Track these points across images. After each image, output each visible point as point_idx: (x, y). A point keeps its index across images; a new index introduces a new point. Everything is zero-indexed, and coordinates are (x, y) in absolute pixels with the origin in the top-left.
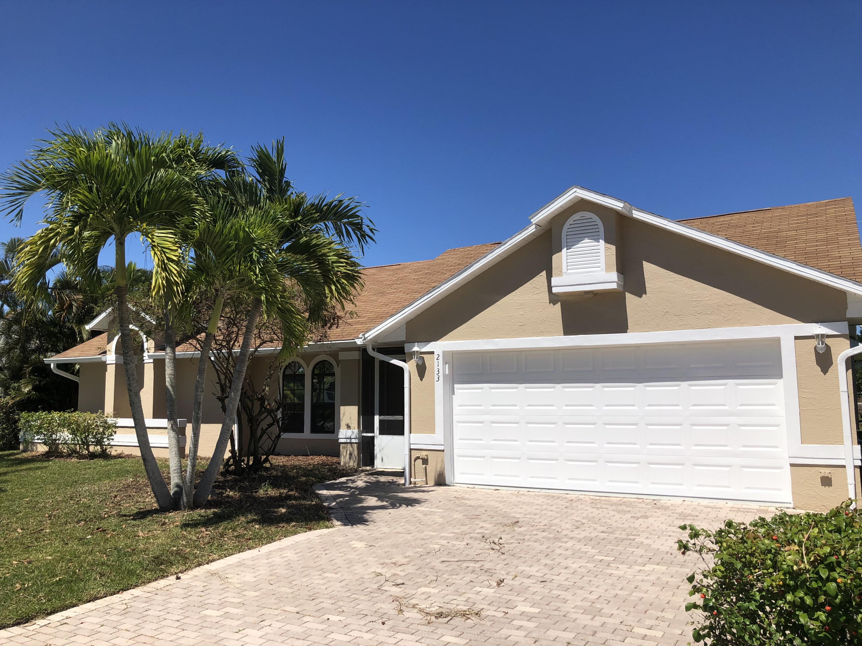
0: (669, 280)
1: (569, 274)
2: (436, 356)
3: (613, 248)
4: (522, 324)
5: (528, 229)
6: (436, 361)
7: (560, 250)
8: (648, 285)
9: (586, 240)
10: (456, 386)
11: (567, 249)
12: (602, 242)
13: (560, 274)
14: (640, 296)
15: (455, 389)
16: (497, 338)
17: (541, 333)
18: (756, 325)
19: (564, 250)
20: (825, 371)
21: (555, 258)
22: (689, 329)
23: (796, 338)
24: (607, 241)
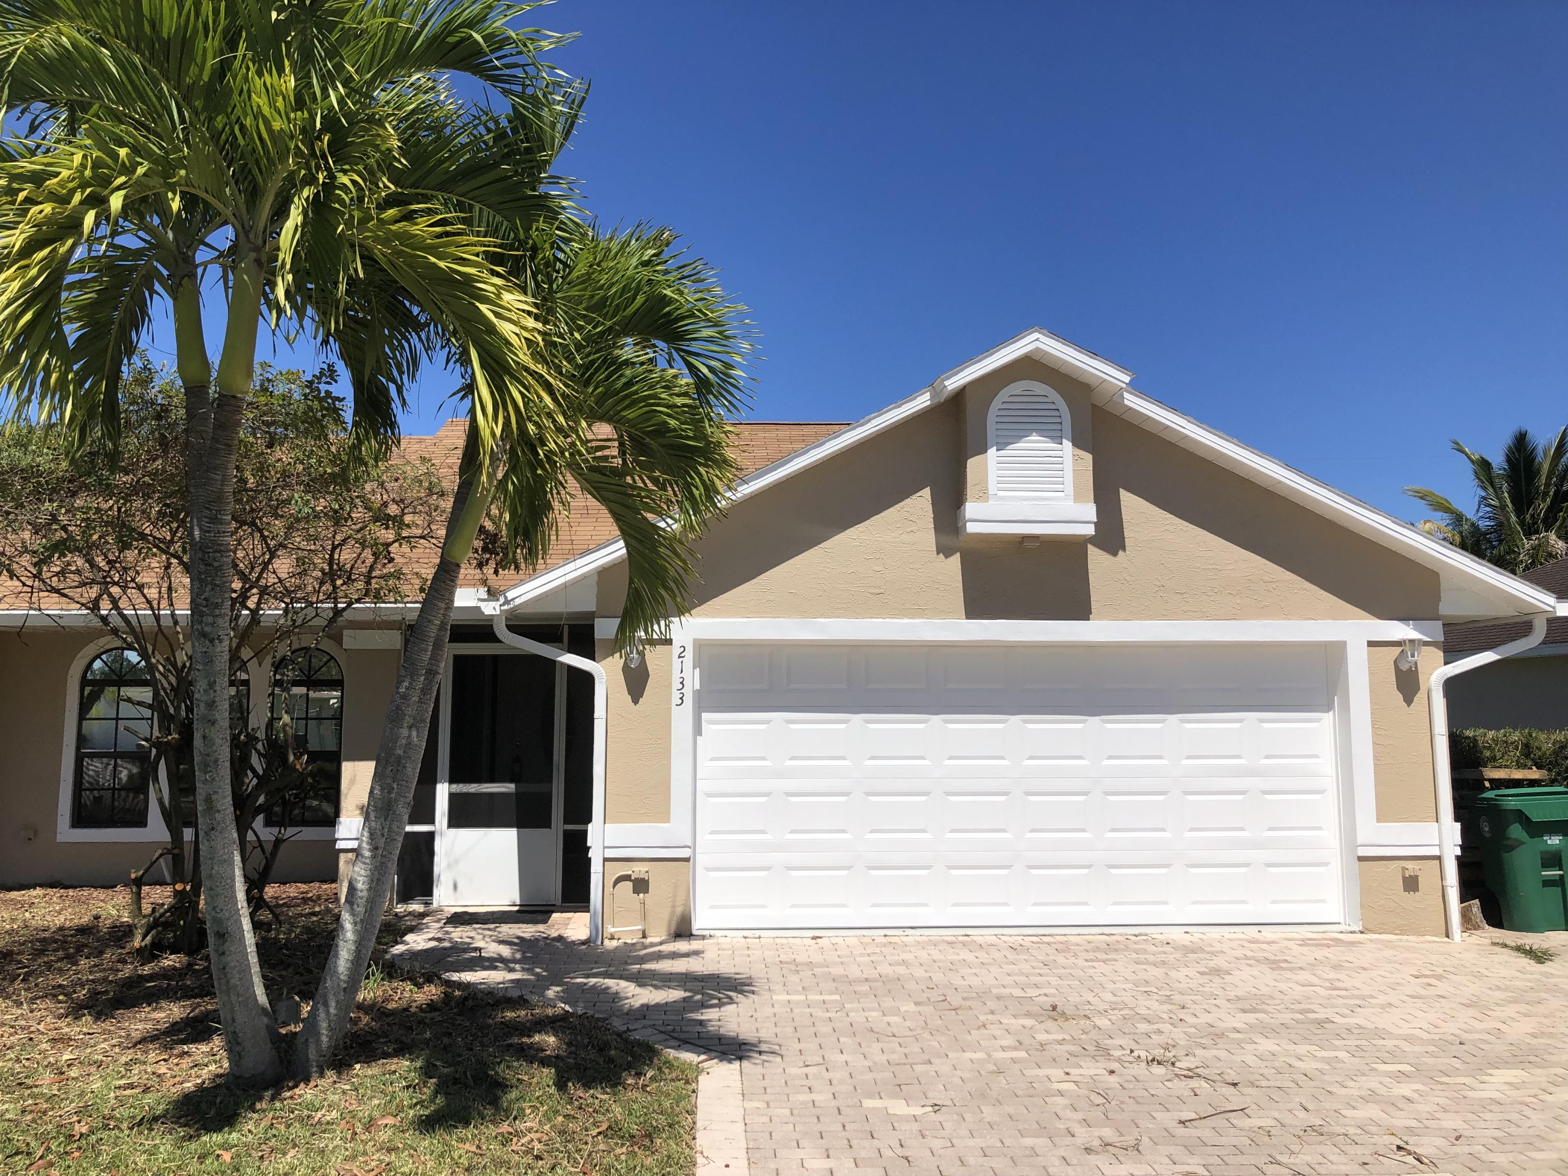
0: (1165, 528)
1: (1002, 498)
2: (676, 649)
3: (1088, 457)
4: (879, 591)
5: (915, 398)
6: (676, 662)
7: (984, 451)
8: (1129, 533)
9: (1034, 437)
10: (705, 716)
11: (998, 450)
12: (1067, 444)
13: (984, 495)
14: (1115, 554)
15: (703, 723)
16: (822, 616)
17: (919, 611)
18: (1308, 619)
19: (992, 452)
20: (1409, 700)
21: (973, 464)
22: (1198, 619)
23: (1371, 644)
24: (1076, 444)
